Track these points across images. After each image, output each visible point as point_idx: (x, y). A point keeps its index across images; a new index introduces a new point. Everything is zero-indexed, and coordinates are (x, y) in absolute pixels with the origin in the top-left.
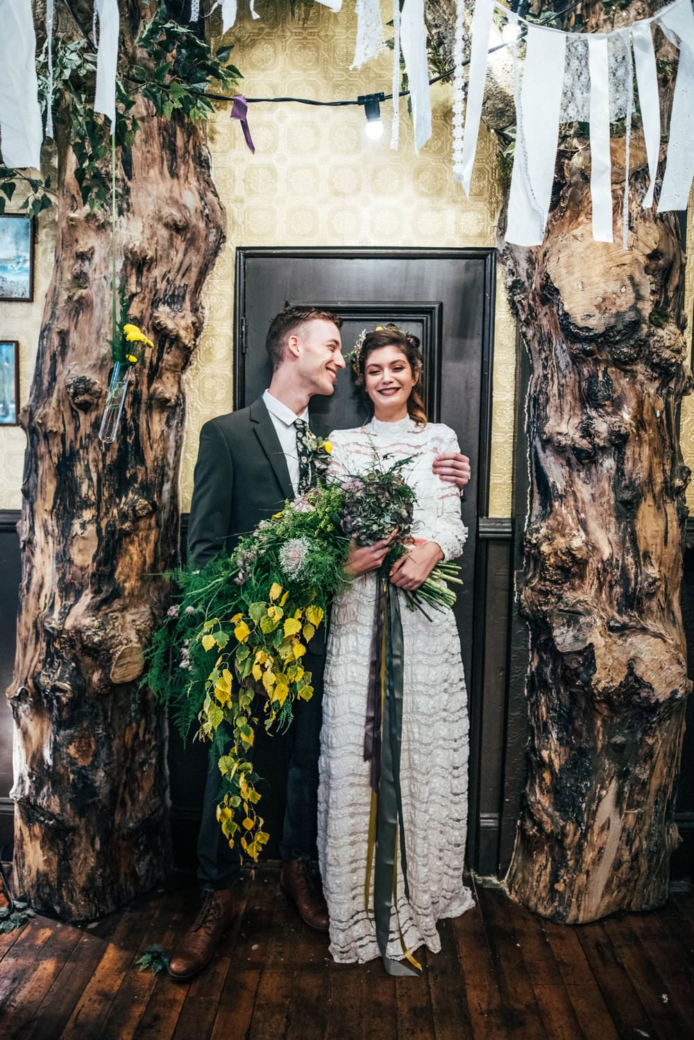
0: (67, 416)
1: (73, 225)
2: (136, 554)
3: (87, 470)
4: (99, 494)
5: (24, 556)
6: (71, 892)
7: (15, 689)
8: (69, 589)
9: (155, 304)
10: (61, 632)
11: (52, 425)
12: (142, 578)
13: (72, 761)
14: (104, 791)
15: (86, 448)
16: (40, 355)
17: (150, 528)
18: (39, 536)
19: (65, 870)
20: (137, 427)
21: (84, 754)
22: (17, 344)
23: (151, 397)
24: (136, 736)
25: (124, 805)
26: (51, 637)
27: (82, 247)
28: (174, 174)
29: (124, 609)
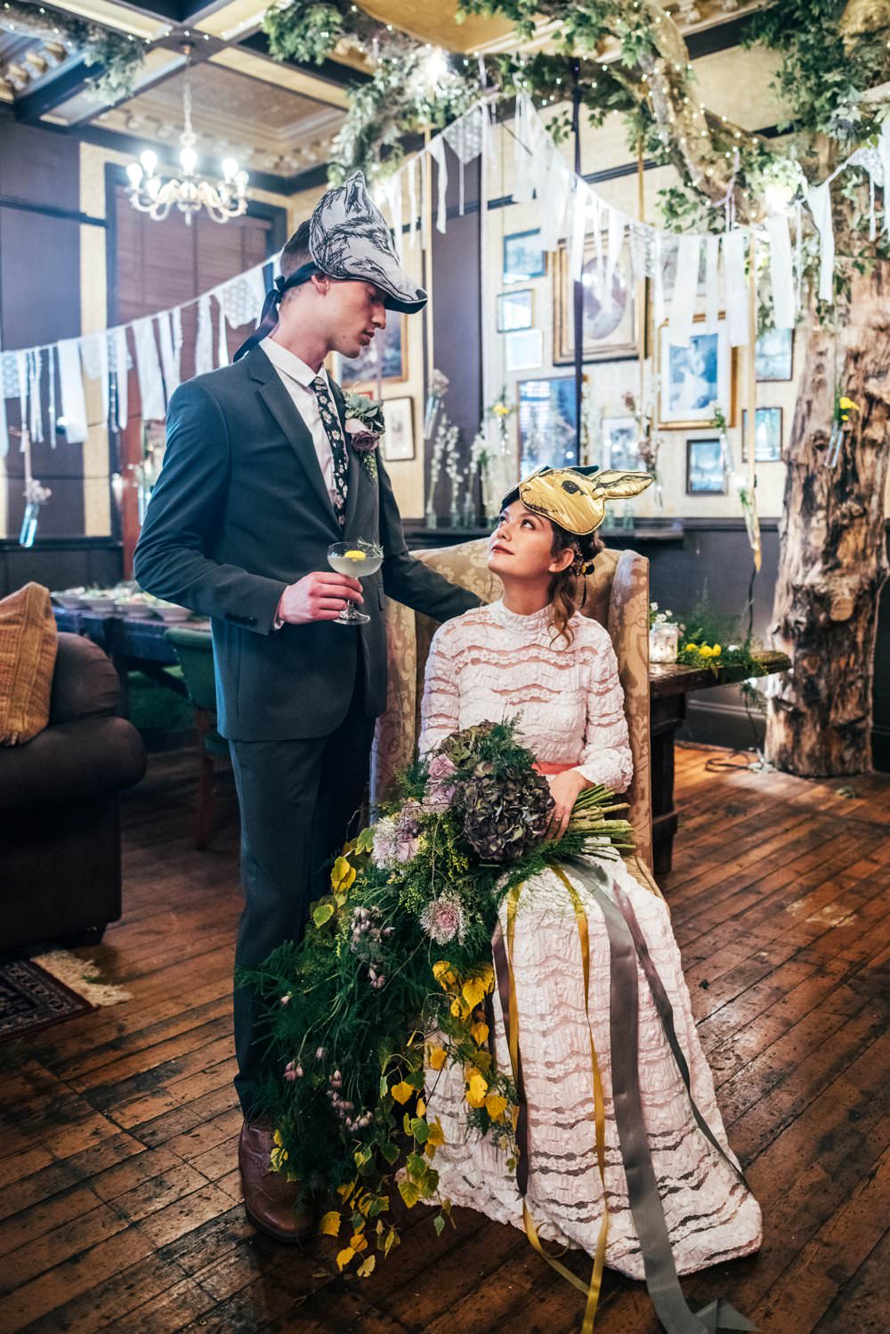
0: (810, 453)
1: (816, 335)
2: (852, 542)
3: (821, 487)
4: (828, 502)
5: (782, 543)
6: (800, 756)
7: (774, 626)
8: (808, 561)
9: (866, 379)
10: (802, 586)
11: (801, 460)
12: (856, 556)
13: (805, 671)
14: (824, 693)
15: (821, 473)
16: (796, 417)
17: (861, 525)
18: (791, 529)
19: (797, 742)
20: (854, 459)
21: (813, 667)
22: (781, 409)
23: (864, 439)
24: (848, 664)
25: (836, 707)
26: (797, 589)
27: (821, 348)
28: (879, 293)
29: (842, 575)
